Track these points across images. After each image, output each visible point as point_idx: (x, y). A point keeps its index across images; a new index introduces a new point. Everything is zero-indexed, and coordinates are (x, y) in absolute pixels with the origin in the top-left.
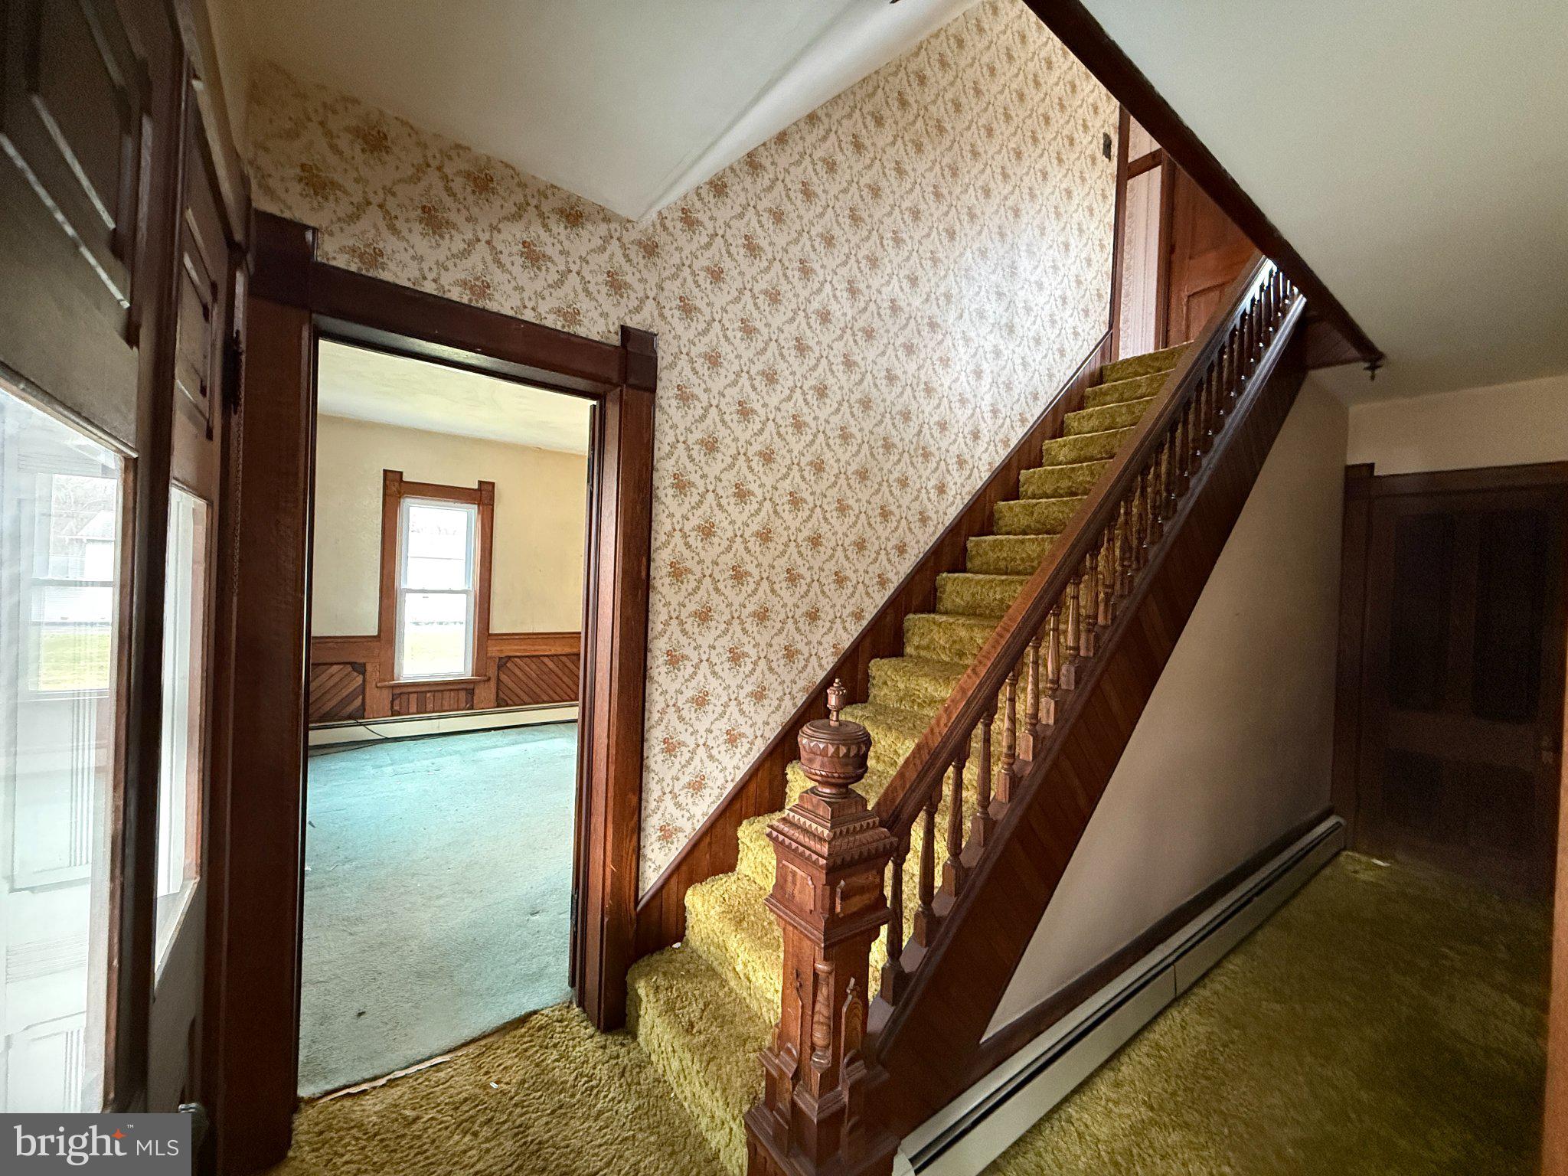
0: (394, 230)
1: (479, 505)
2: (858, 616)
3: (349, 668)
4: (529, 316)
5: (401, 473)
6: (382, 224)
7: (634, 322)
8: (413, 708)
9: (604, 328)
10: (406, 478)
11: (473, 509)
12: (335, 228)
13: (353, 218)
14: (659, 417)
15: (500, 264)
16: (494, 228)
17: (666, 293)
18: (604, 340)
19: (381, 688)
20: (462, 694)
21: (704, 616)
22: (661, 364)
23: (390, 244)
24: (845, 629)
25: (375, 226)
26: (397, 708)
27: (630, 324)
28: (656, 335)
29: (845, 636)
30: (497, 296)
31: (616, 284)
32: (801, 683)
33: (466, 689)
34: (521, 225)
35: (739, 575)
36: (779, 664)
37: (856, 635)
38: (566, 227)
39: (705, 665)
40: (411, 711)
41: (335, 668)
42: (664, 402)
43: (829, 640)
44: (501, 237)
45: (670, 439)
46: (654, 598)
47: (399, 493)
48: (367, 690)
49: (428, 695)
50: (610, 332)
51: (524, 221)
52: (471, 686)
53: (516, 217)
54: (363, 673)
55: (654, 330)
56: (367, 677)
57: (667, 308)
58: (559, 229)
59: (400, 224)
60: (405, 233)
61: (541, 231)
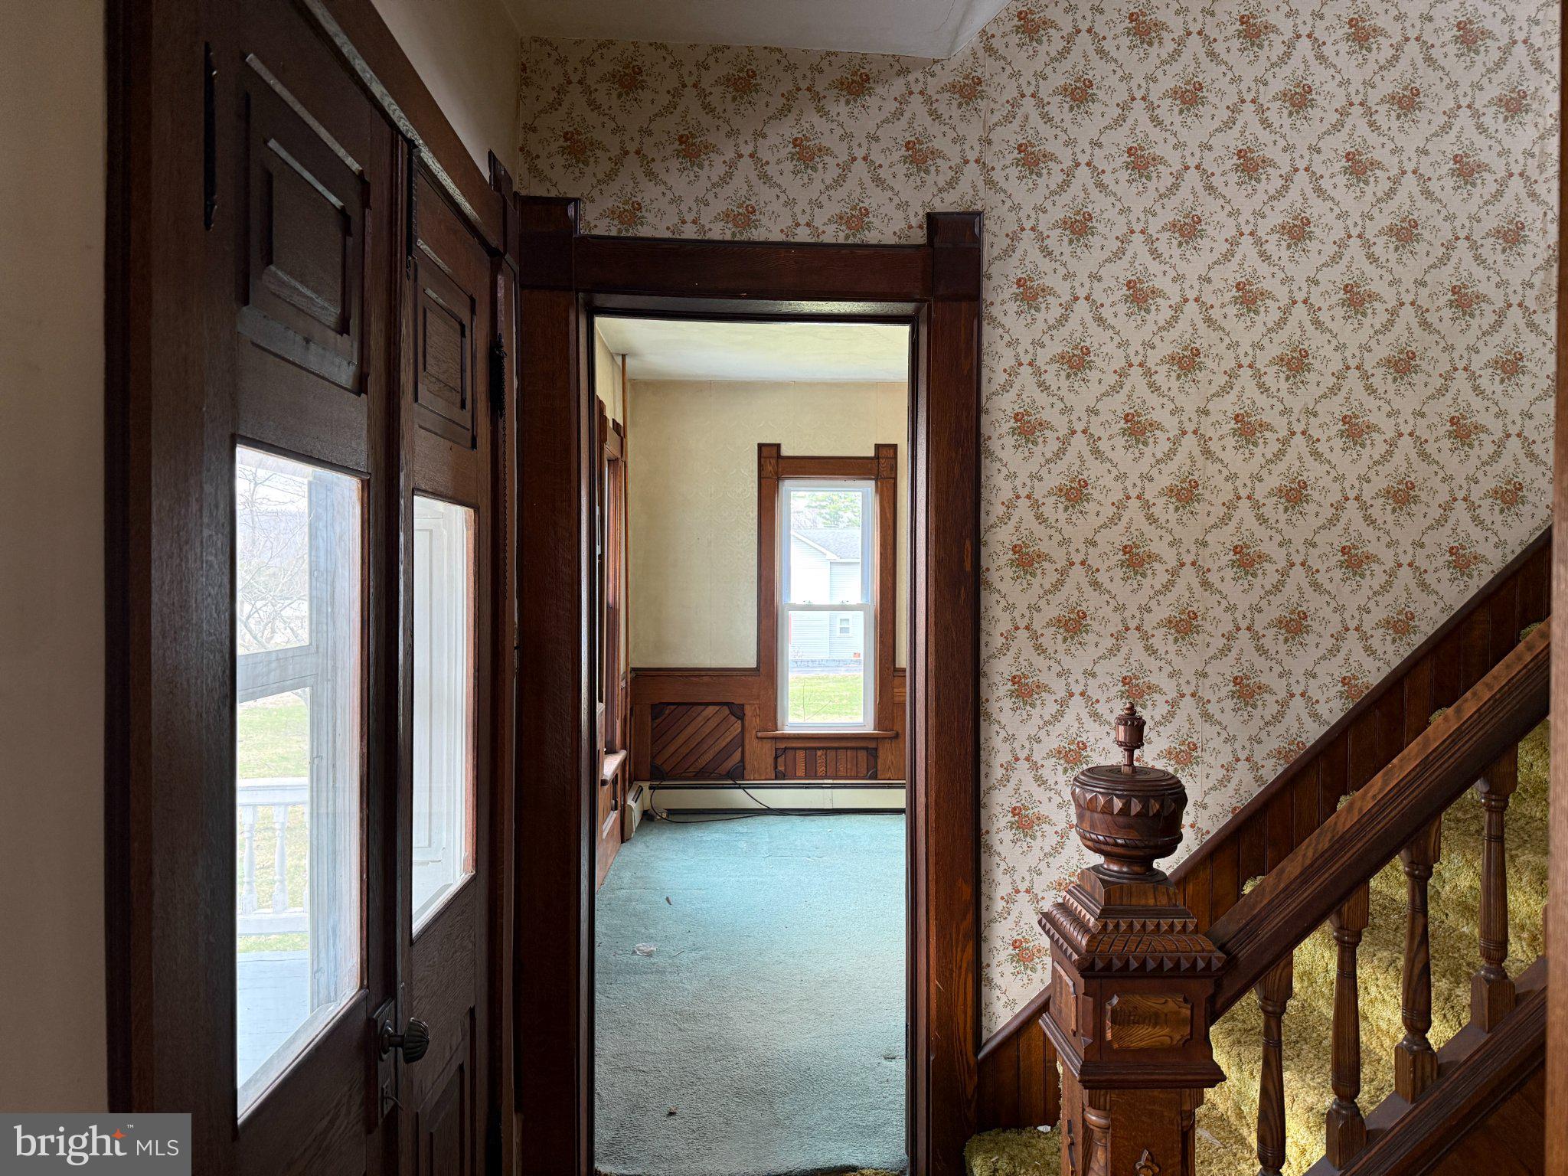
0: (651, 175)
1: (876, 480)
2: (1400, 626)
3: (726, 711)
4: (803, 235)
5: (778, 446)
6: (639, 174)
7: (947, 203)
8: (801, 772)
9: (903, 225)
10: (786, 452)
11: (869, 486)
12: (595, 193)
13: (611, 176)
14: (989, 333)
15: (765, 177)
16: (760, 135)
17: (995, 148)
18: (903, 242)
19: (762, 738)
20: (862, 755)
21: (1074, 625)
22: (987, 254)
23: (650, 193)
24: (1369, 651)
25: (634, 178)
26: (781, 768)
27: (940, 207)
28: (979, 214)
29: (1369, 663)
30: (764, 220)
31: (918, 156)
32: (1273, 743)
33: (866, 749)
34: (790, 119)
35: (1135, 560)
36: (1224, 707)
37: (1396, 662)
38: (848, 102)
39: (1077, 702)
40: (798, 774)
41: (711, 710)
42: (996, 311)
43: (1335, 667)
44: (767, 143)
45: (1008, 361)
46: (988, 599)
47: (777, 473)
48: (747, 741)
49: (819, 753)
50: (910, 227)
51: (795, 112)
52: (873, 745)
53: (784, 112)
54: (741, 717)
55: (978, 207)
56: (746, 724)
57: (998, 168)
58: (839, 109)
59: (657, 167)
60: (663, 176)
61: (815, 119)
